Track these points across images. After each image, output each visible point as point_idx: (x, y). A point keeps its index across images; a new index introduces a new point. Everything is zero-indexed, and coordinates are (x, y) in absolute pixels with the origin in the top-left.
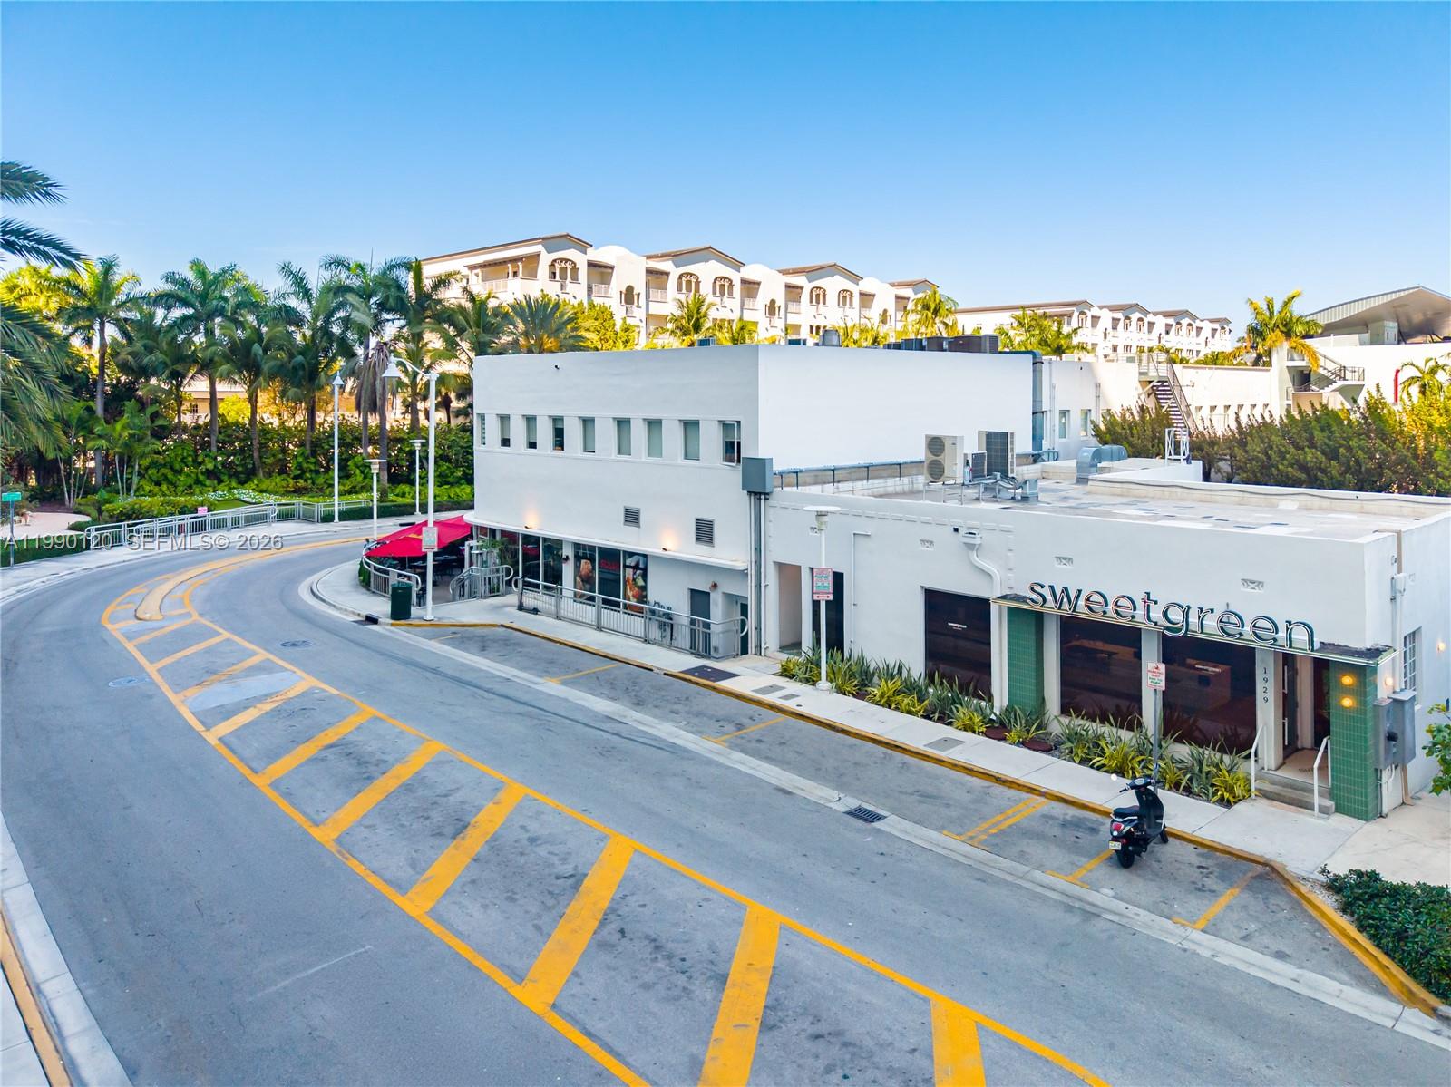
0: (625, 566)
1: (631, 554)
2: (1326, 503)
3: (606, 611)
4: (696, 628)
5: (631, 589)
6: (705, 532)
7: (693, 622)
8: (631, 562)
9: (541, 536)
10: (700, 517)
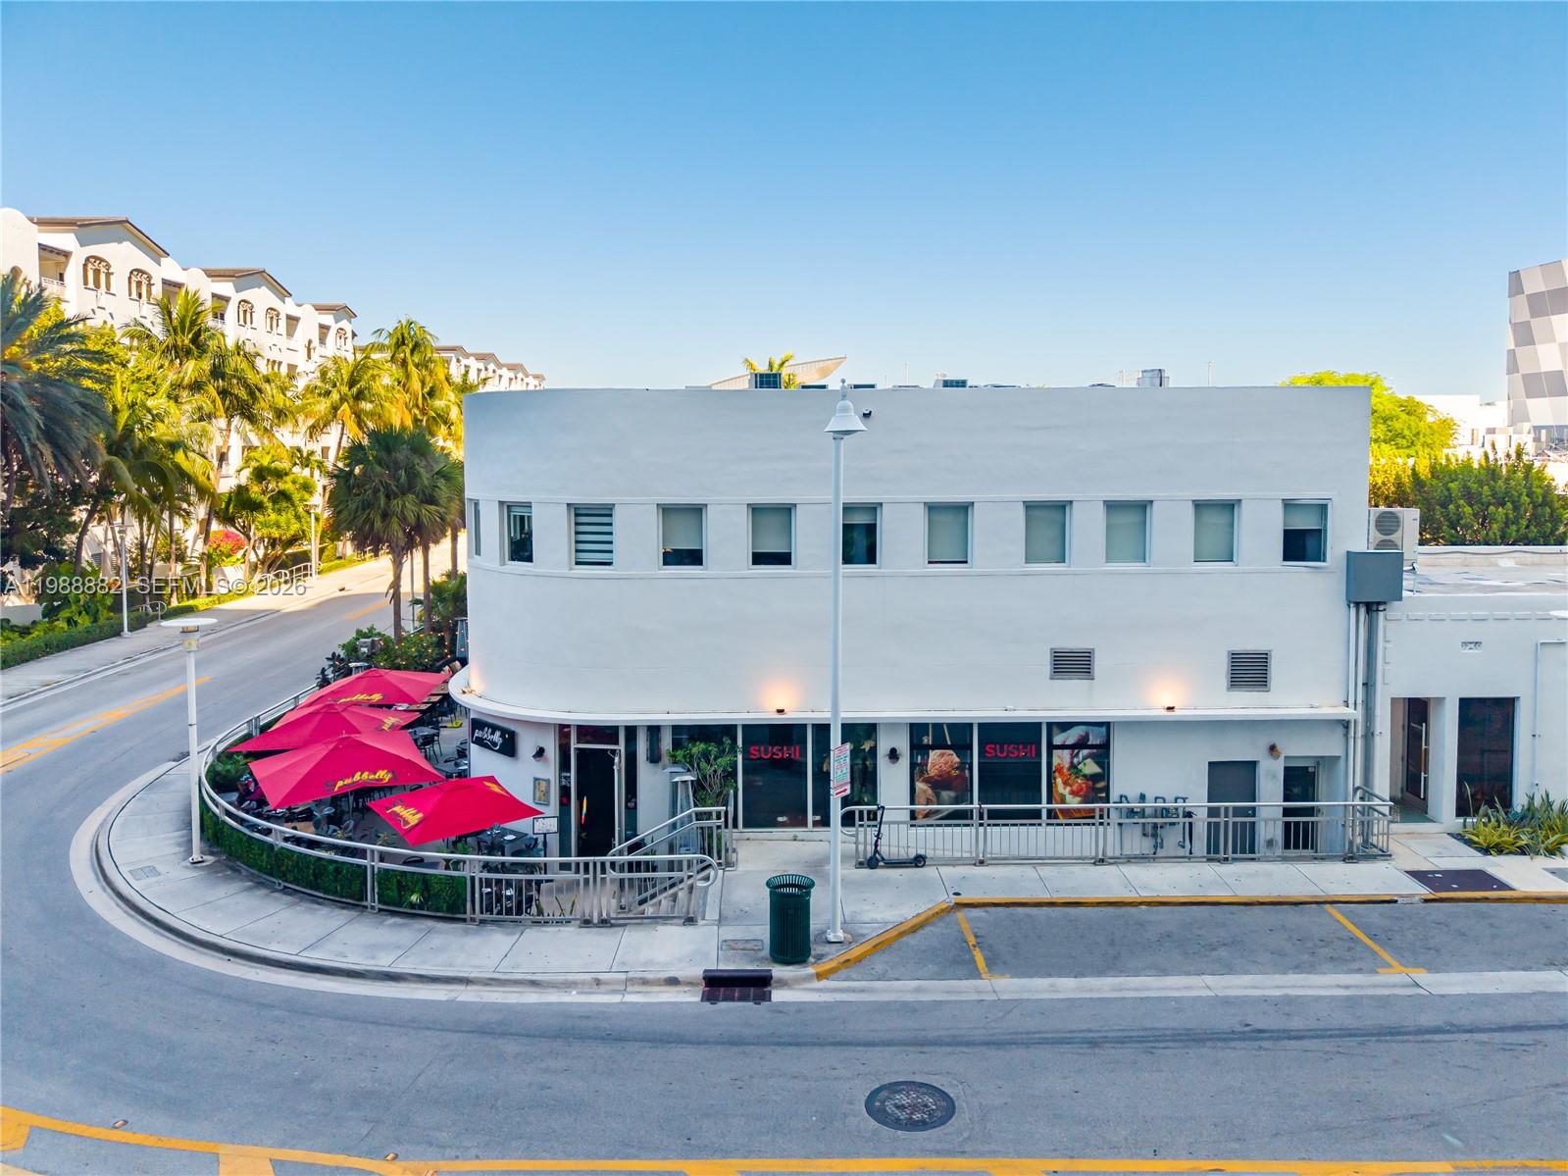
0: (1051, 747)
1: (1065, 726)
2: (1536, 558)
3: (995, 829)
4: (1222, 820)
5: (1065, 783)
6: (1250, 670)
7: (1213, 812)
8: (1071, 737)
9: (809, 722)
10: (1239, 648)
